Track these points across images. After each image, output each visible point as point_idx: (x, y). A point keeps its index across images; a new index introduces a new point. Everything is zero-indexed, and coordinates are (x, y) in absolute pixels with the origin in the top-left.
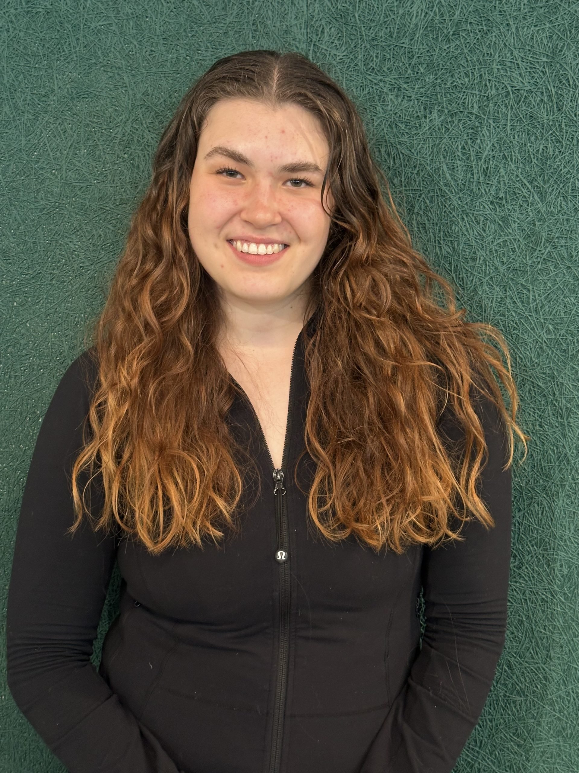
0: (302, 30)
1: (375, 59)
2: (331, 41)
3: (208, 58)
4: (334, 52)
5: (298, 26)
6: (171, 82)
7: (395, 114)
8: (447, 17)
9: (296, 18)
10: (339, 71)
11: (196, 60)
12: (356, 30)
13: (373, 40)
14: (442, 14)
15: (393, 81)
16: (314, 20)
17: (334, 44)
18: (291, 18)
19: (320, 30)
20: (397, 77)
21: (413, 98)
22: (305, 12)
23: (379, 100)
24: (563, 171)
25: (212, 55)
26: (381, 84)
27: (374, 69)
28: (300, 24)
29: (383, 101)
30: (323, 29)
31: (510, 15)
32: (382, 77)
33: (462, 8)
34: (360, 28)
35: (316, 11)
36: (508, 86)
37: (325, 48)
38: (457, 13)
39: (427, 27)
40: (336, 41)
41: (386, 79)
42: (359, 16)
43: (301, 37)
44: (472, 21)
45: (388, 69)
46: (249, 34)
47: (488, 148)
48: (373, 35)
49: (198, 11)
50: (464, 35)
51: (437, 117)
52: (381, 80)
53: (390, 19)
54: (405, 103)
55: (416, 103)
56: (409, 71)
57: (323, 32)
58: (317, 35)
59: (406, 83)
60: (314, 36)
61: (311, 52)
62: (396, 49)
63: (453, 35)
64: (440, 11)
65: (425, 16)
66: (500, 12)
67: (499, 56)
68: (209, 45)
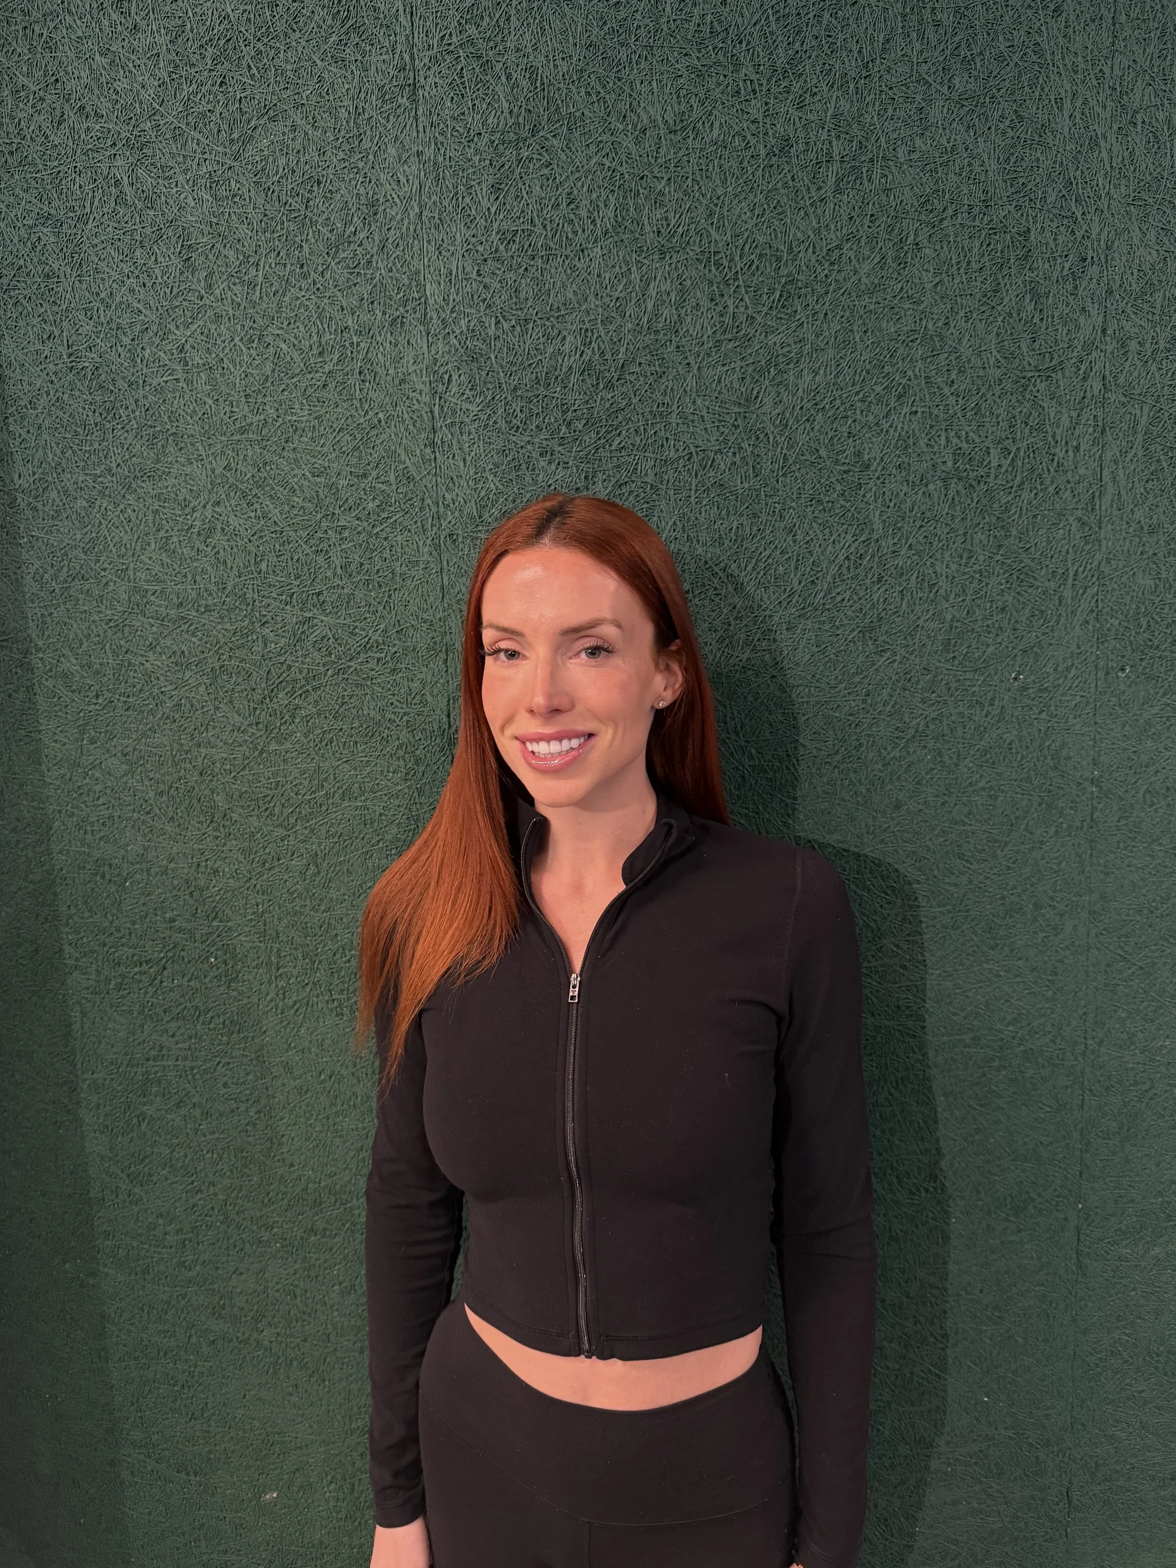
0: (424, 378)
1: (519, 414)
2: (461, 391)
3: (304, 419)
4: (465, 406)
5: (418, 371)
6: (259, 451)
7: (550, 486)
8: (608, 356)
9: (415, 362)
10: (474, 431)
11: (290, 421)
12: (493, 377)
13: (515, 389)
14: (602, 352)
15: (545, 443)
16: (438, 364)
17: (465, 396)
18: (408, 362)
19: (446, 377)
20: (547, 437)
21: (571, 463)
22: (426, 355)
23: (528, 468)
24: (763, 554)
25: (310, 414)
26: (529, 447)
27: (518, 427)
28: (421, 371)
29: (534, 470)
30: (451, 376)
31: (690, 351)
32: (530, 438)
33: (628, 344)
34: (498, 373)
35: (440, 352)
36: (691, 446)
37: (454, 400)
38: (623, 350)
39: (584, 370)
40: (467, 392)
41: (536, 440)
42: (496, 357)
43: (422, 387)
44: (642, 361)
45: (537, 427)
46: (355, 385)
47: (668, 527)
48: (516, 382)
49: (288, 358)
50: (632, 379)
51: (602, 490)
52: (529, 442)
53: (536, 360)
54: (561, 473)
55: (575, 471)
56: (564, 429)
57: (450, 381)
58: (443, 384)
59: (560, 445)
60: (440, 386)
61: (437, 406)
62: (546, 399)
63: (618, 380)
64: (599, 348)
65: (581, 355)
66: (678, 347)
67: (678, 407)
68: (304, 401)
